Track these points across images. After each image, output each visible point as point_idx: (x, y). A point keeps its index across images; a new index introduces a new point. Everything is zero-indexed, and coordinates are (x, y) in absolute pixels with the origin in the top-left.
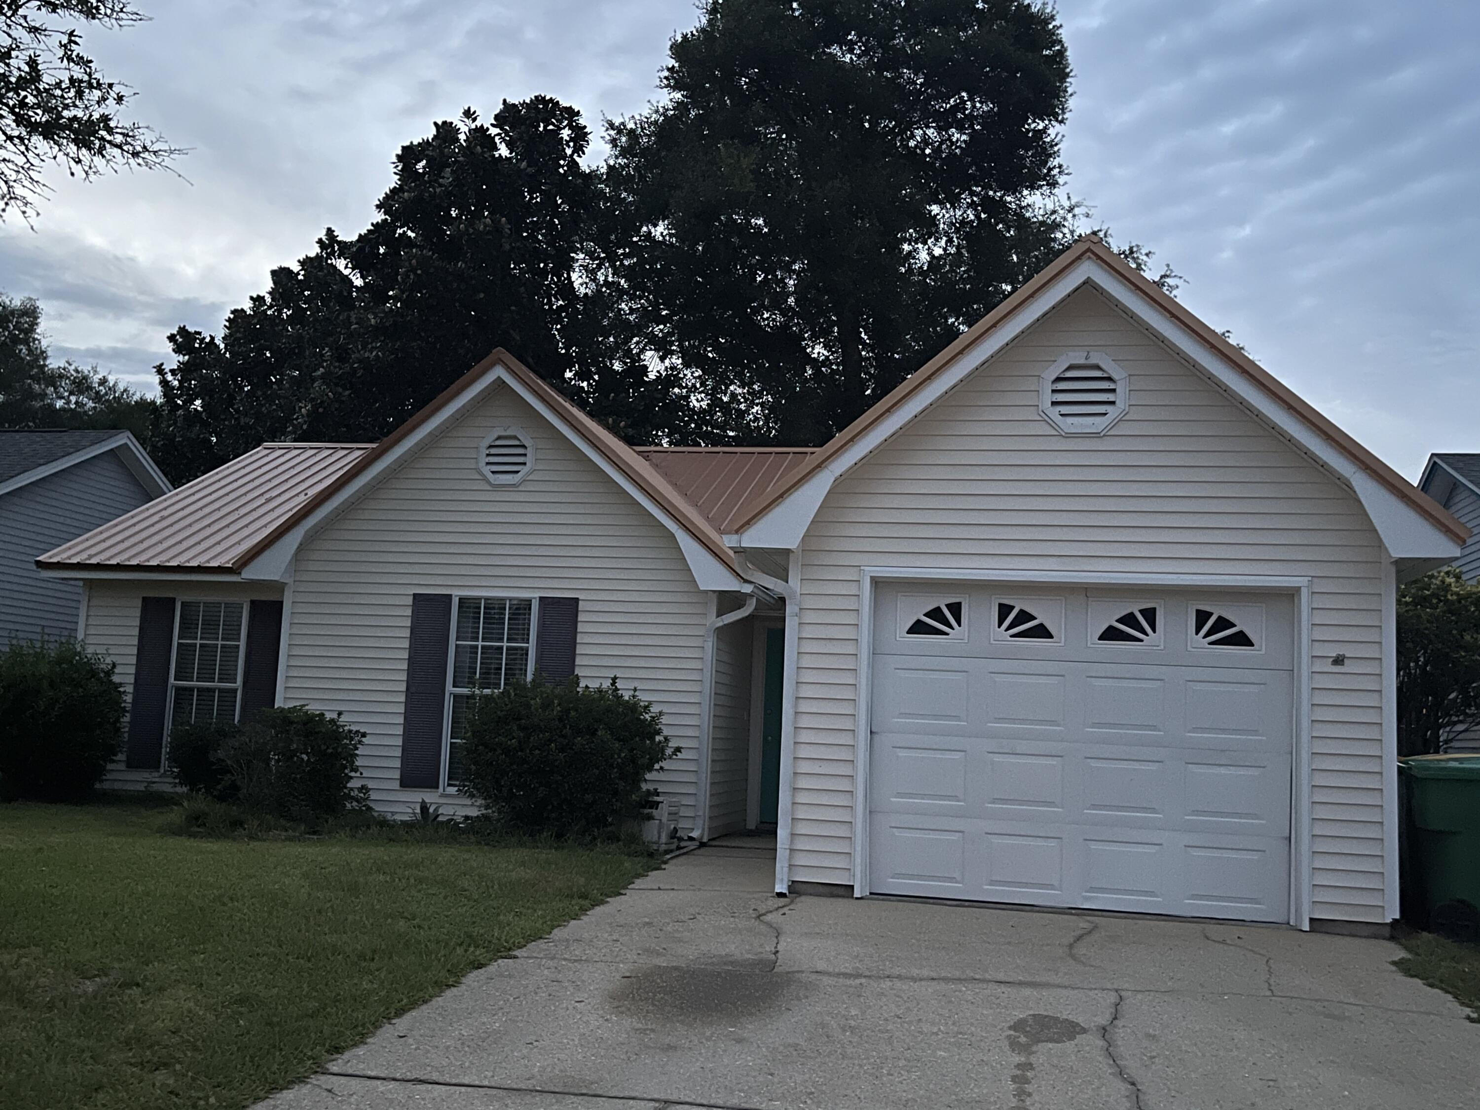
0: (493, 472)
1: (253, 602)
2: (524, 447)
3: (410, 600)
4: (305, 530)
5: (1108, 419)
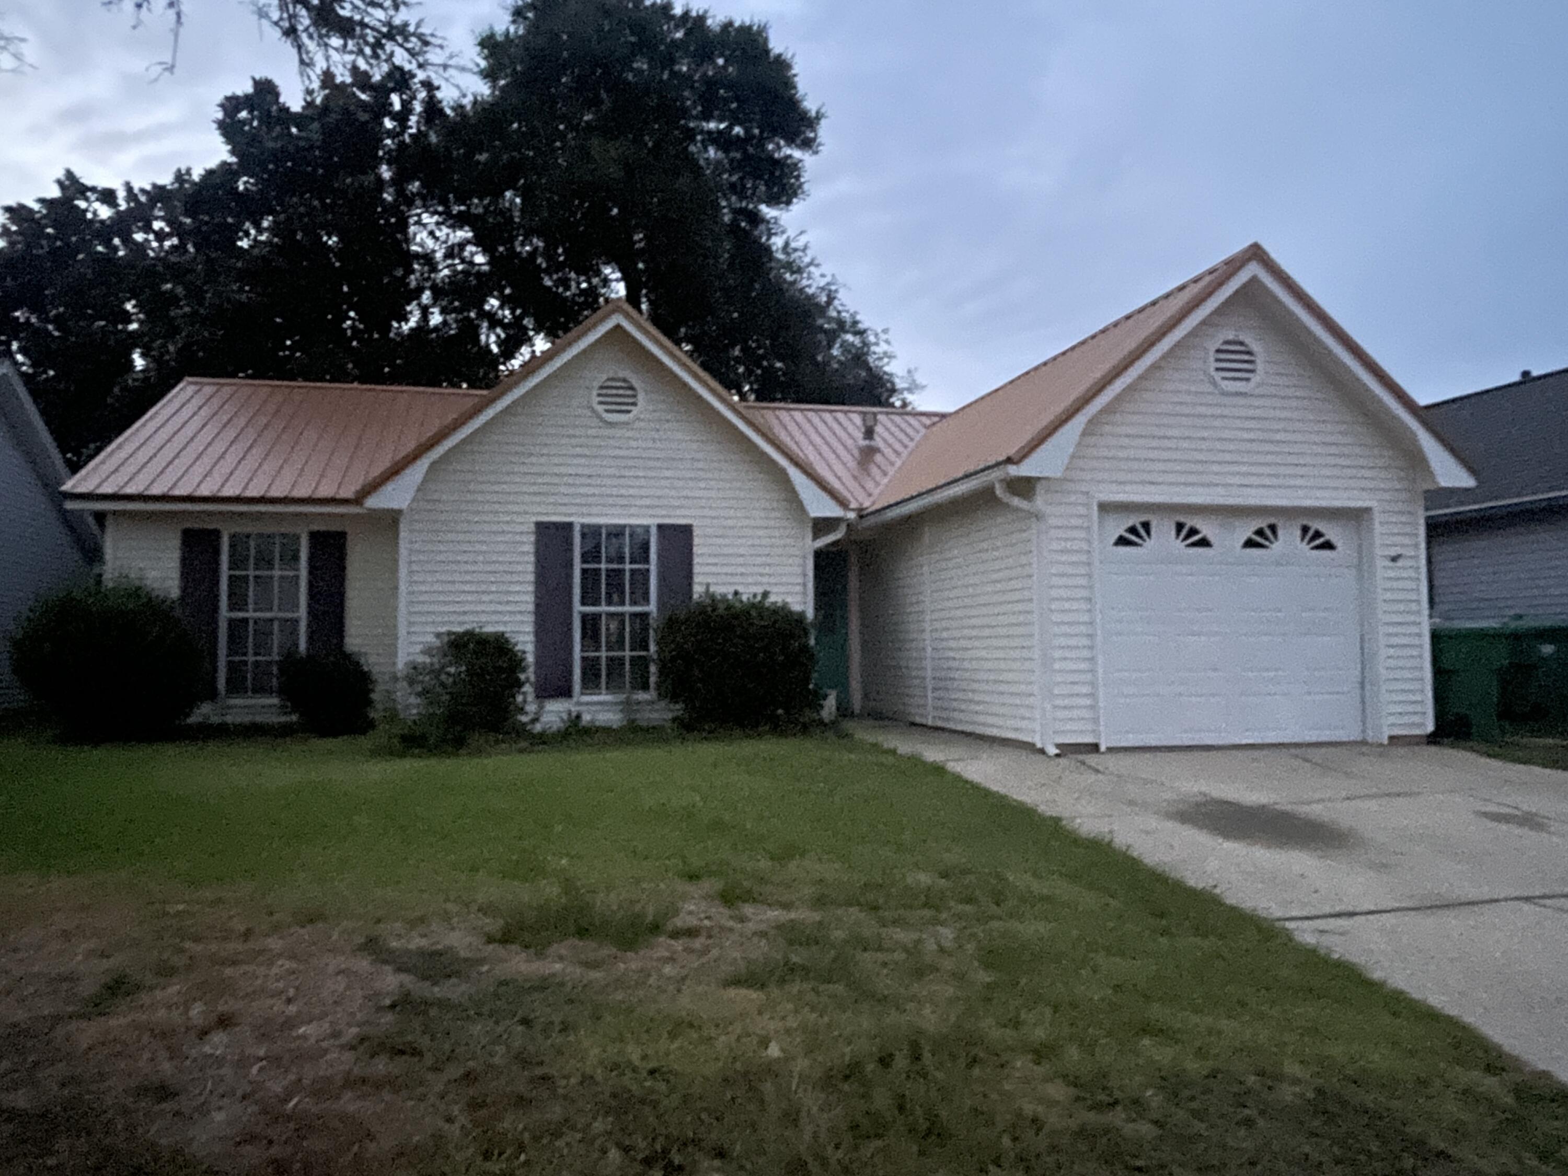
0: (605, 411)
1: (311, 533)
2: (633, 389)
3: (532, 528)
4: (431, 460)
5: (1252, 384)
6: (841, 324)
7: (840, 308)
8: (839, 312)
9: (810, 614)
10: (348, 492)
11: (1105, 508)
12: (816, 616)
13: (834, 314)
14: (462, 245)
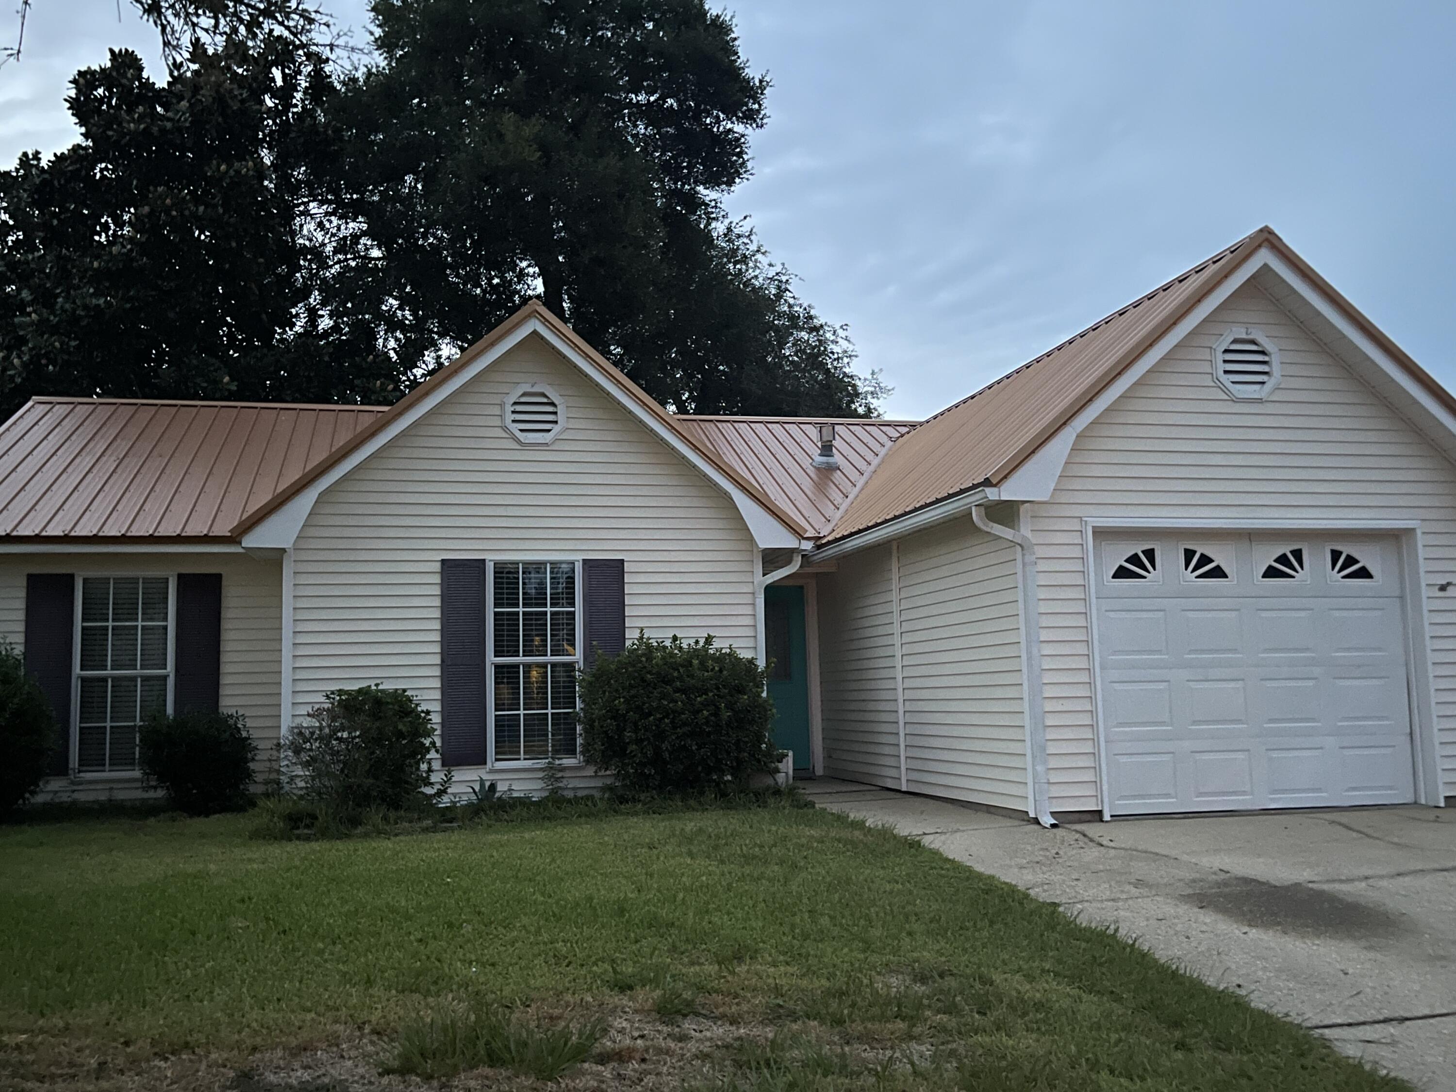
0: (521, 430)
1: (180, 576)
2: (553, 404)
3: (437, 567)
4: (319, 491)
5: (1267, 388)
6: (793, 318)
7: (791, 301)
8: (790, 306)
9: (761, 663)
10: (223, 529)
11: (1102, 534)
12: (767, 666)
13: (786, 308)
14: (355, 238)
